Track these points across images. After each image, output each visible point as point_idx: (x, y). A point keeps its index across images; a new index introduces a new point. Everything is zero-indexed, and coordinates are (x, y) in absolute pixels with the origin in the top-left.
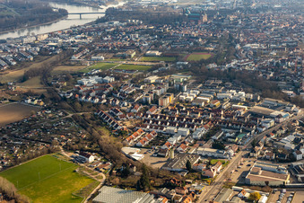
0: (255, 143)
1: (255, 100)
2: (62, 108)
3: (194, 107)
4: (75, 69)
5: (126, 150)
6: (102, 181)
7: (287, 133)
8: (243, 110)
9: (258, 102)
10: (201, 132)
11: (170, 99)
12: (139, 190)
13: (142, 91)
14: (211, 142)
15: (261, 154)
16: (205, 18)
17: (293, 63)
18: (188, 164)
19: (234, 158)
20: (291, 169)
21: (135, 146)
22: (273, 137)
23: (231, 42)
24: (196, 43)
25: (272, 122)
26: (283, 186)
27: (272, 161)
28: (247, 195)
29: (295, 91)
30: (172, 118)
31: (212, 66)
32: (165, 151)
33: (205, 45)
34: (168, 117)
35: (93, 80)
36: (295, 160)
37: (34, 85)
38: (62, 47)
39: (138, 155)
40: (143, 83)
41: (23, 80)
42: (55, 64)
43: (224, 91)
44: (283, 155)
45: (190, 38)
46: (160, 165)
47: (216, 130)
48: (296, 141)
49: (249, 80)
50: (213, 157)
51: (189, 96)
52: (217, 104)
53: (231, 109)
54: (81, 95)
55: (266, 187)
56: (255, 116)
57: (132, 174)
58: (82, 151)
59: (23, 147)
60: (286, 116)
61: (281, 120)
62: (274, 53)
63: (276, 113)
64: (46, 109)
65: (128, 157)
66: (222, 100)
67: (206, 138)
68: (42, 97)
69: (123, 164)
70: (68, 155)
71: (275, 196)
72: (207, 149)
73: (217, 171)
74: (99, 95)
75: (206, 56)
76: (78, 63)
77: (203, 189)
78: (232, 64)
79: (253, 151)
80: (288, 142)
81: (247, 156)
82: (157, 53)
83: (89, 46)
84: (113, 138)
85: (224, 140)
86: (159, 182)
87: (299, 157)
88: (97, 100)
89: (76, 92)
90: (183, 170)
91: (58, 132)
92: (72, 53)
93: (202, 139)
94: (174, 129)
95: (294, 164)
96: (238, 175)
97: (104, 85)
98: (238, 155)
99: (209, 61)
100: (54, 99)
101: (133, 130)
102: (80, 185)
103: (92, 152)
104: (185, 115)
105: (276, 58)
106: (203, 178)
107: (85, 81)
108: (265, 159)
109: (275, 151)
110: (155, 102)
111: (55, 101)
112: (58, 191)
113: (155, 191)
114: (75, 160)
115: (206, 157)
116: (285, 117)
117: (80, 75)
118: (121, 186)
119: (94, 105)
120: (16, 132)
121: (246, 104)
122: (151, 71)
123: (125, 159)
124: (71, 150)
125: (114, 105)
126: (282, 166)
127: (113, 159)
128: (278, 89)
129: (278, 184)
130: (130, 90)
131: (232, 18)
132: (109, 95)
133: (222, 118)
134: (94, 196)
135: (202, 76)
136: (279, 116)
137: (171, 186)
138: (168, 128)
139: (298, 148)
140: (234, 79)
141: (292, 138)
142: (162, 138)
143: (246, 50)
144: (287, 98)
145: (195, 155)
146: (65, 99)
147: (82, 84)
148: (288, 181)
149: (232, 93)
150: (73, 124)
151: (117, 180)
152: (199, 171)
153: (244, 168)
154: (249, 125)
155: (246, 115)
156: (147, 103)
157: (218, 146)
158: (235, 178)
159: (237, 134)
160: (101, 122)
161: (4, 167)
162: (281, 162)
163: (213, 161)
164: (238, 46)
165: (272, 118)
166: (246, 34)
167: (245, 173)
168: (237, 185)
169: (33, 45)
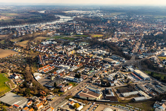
4: (45, 38)
5: (36, 74)
7: (114, 72)
8: (101, 59)
9: (110, 56)
10: (74, 68)
11: (72, 52)
13: (63, 48)
15: (96, 82)
16: (109, 22)
17: (134, 40)
18: (55, 84)
19: (81, 83)
22: (106, 73)
23: (114, 31)
24: (99, 31)
27: (99, 85)
28: (73, 104)
29: (129, 52)
30: (66, 61)
31: (100, 40)
33: (103, 32)
35: (48, 43)
39: (38, 77)
41: (21, 41)
43: (98, 50)
45: (99, 29)
47: (82, 68)
48: (116, 76)
52: (91, 55)
53: (96, 58)
55: (86, 100)
56: (105, 62)
60: (118, 63)
61: (115, 65)
62: (129, 36)
63: (114, 61)
64: (19, 53)
66: (94, 54)
68: (22, 48)
70: (10, 74)
71: (88, 106)
72: (70, 77)
74: (45, 48)
75: (99, 36)
76: (48, 36)
77: (54, 99)
78: (108, 40)
80: (112, 76)
81: (89, 82)
82: (82, 34)
83: (57, 30)
85: (83, 73)
86: (36, 93)
87: (112, 85)
88: (42, 51)
89: (37, 47)
90: (52, 87)
91: (15, 63)
93: (73, 71)
95: (107, 88)
96: (77, 92)
97: (50, 45)
98: (85, 81)
100: (25, 49)
105: (128, 38)
107: (44, 43)
108: (96, 84)
109: (102, 80)
113: (31, 97)
118: (18, 93)
119: (40, 53)
121: (104, 57)
122: (74, 40)
125: (47, 53)
128: (122, 51)
129: (93, 99)
131: (119, 22)
132: (49, 49)
133: (89, 62)
136: (115, 63)
138: (62, 65)
139: (114, 80)
141: (115, 74)
143: (118, 34)
147: (42, 44)
148: (99, 98)
149: (100, 51)
150: (24, 60)
152: (60, 88)
153: (82, 88)
154: (99, 66)
155: (101, 61)
156: (62, 53)
157: (78, 76)
158: (75, 93)
159: (90, 70)
162: (102, 86)
163: (70, 83)
164: (116, 33)
165: (110, 64)
166: (122, 28)
167: (80, 91)
168: (74, 98)
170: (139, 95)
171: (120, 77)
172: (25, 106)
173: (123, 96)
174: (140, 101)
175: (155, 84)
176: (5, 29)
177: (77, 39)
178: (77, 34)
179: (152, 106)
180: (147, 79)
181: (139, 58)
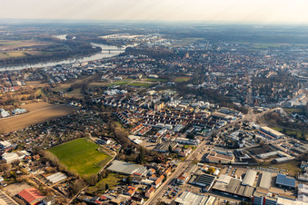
0: (214, 136)
1: (215, 108)
2: (93, 109)
3: (177, 111)
4: (103, 84)
5: (131, 137)
6: (114, 156)
7: (234, 130)
8: (208, 114)
9: (218, 109)
10: (179, 127)
11: (162, 106)
12: (137, 163)
13: (144, 100)
14: (185, 134)
15: (217, 143)
16: (187, 56)
17: (241, 86)
18: (170, 148)
19: (200, 145)
20: (235, 153)
21: (137, 135)
22: (226, 132)
23: (203, 71)
24: (181, 71)
25: (226, 123)
26: (230, 164)
27: (224, 147)
28: (206, 169)
29: (241, 103)
30: (162, 118)
31: (190, 85)
32: (156, 139)
33: (187, 72)
34: (160, 117)
35: (114, 92)
36: (238, 147)
37: (77, 94)
38: (96, 71)
39: (138, 141)
40: (145, 95)
41: (70, 90)
42: (90, 81)
43: (196, 102)
44: (231, 144)
45: (177, 67)
46: (152, 148)
47: (189, 126)
48: (240, 135)
49: (212, 95)
50: (186, 144)
51: (174, 104)
52: (192, 109)
53: (200, 113)
54: (105, 101)
55: (219, 164)
56: (215, 118)
57: (134, 152)
58: (103, 137)
59: (66, 133)
61: (231, 121)
62: (229, 79)
63: (228, 117)
64: (82, 109)
65: (132, 141)
66: (195, 108)
67: (183, 131)
68: (81, 101)
69: (129, 147)
70: (94, 139)
71: (225, 170)
72: (183, 138)
73: (188, 153)
74: (117, 101)
75: (186, 79)
76: (106, 81)
77: (179, 164)
78: (203, 85)
79: (212, 141)
80: (235, 136)
81: (208, 144)
82: (156, 76)
83: (113, 70)
84: (123, 129)
85: (195, 133)
86: (150, 159)
87: (241, 145)
88: (115, 105)
89: (102, 99)
90: (167, 152)
91: (88, 124)
92: (102, 74)
93: (180, 132)
94: (163, 125)
95: (238, 150)
96: (202, 156)
97: (120, 95)
98: (202, 143)
99: (188, 83)
100: (88, 103)
101: (137, 124)
102: (100, 158)
103: (109, 137)
104: (170, 116)
105: (231, 82)
106: (179, 157)
107: (109, 92)
108: (220, 146)
109: (226, 141)
110: (152, 107)
111: (89, 104)
112: (86, 162)
113: (147, 164)
114: (98, 142)
115: (182, 143)
116: (234, 119)
117: (106, 88)
118: (126, 160)
119: (113, 107)
120: (62, 123)
121: (210, 110)
122: (151, 87)
123: (129, 143)
124: (96, 136)
125: (126, 108)
126: (230, 151)
127: (122, 143)
128: (231, 102)
129: (226, 162)
130: (137, 99)
131: (204, 56)
132: (123, 102)
133: (194, 119)
134: (108, 166)
135: (183, 92)
136: (230, 119)
137: (158, 162)
138: (159, 124)
139: (241, 140)
140: (203, 94)
141: (237, 133)
142: (154, 130)
143: (212, 76)
144: (236, 108)
145: (175, 142)
146: (95, 103)
147: (106, 94)
148: (233, 161)
149: (201, 104)
150: (98, 120)
151: (124, 156)
152: (177, 152)
153: (206, 151)
154: (211, 124)
155: (209, 117)
156: (147, 107)
157: (190, 137)
158: (199, 158)
159: (203, 129)
160: (116, 118)
161: (53, 146)
162: (230, 148)
163: (186, 147)
164: (207, 74)
165: (226, 120)
166: (213, 66)
167: (206, 155)
168: (201, 162)
169: (78, 69)
170: (279, 156)
171: (247, 137)
172: (149, 175)
173: (259, 158)
174: (282, 162)
175: (293, 143)
176: (26, 71)
177: (154, 85)
178: (148, 77)
179: (299, 166)
180: (281, 137)
181: (259, 112)
